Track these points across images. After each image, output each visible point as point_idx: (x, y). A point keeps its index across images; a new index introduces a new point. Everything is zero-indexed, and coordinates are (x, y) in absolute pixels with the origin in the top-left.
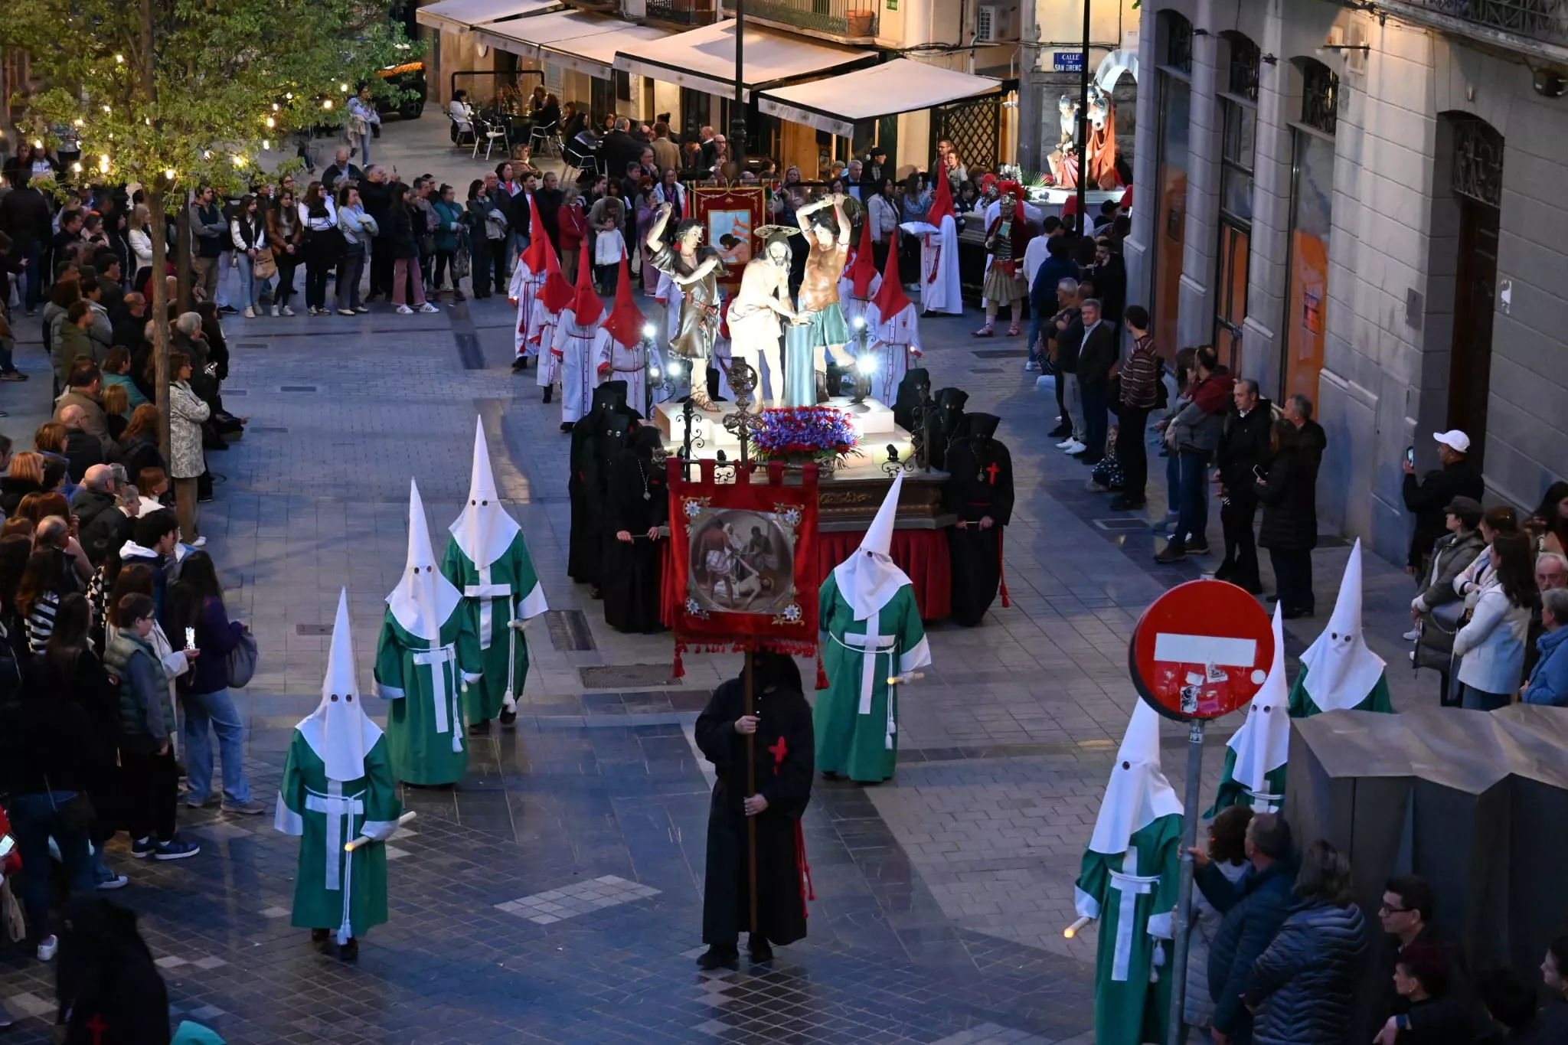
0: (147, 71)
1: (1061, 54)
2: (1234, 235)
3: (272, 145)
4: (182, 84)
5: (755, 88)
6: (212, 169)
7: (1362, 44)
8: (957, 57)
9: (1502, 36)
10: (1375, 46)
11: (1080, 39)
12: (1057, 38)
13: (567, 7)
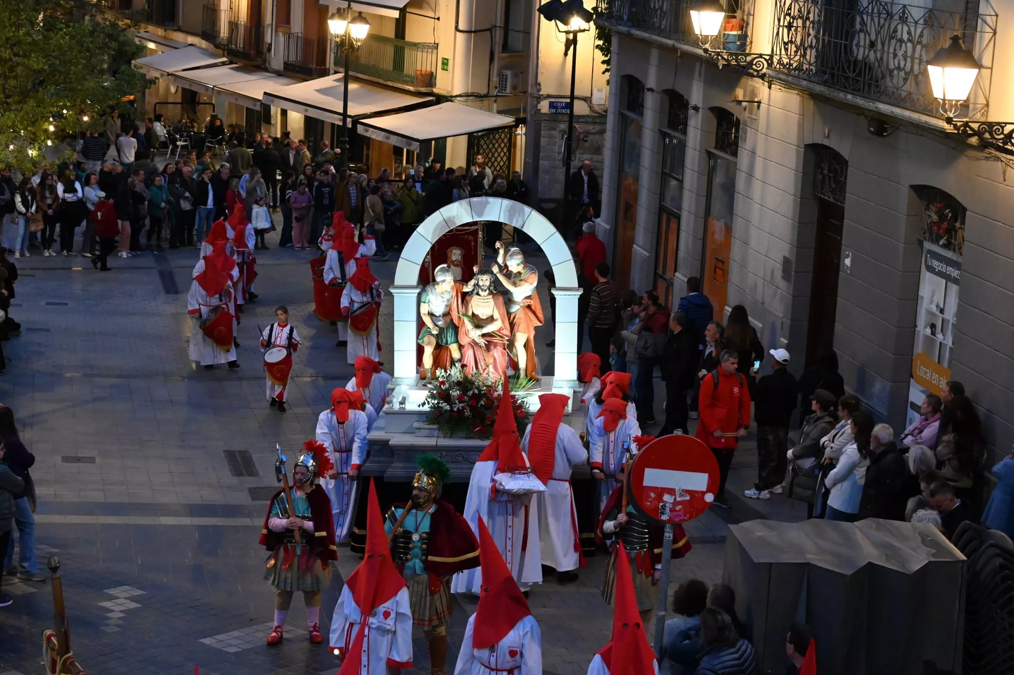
1: (554, 102)
2: (669, 220)
5: (355, 118)
7: (756, 100)
8: (486, 102)
9: (849, 97)
10: (764, 101)
11: (568, 93)
12: (551, 92)
13: (231, 63)
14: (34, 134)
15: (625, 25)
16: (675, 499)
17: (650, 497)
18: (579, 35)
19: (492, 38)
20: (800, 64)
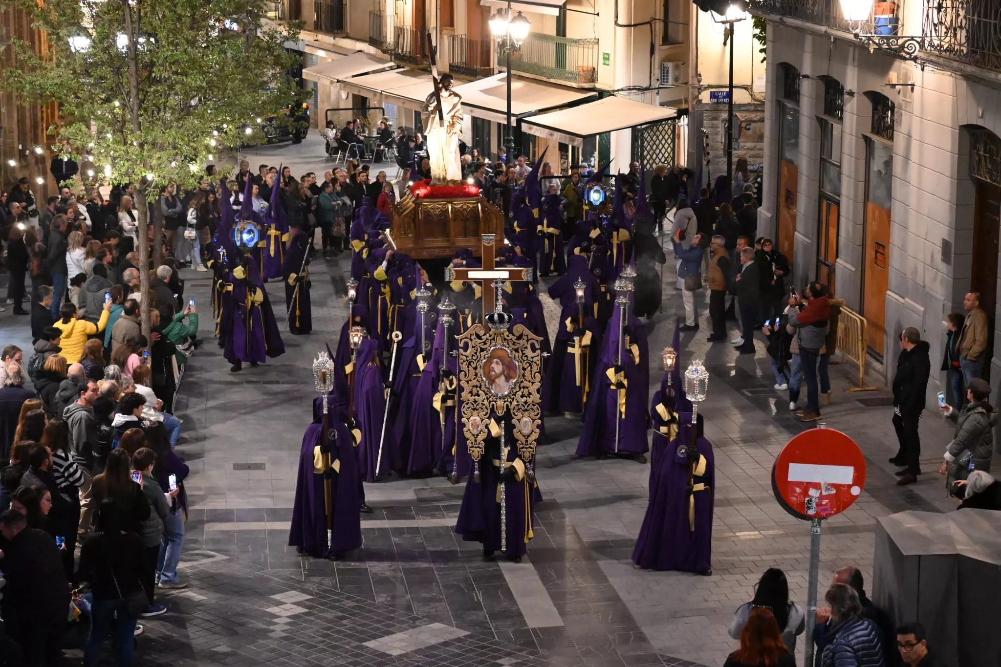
0: (135, 112)
1: (714, 92)
2: (829, 206)
3: (214, 157)
4: (157, 119)
5: (520, 117)
6: (177, 174)
7: (909, 83)
8: (648, 94)
10: (918, 83)
11: (727, 83)
12: (712, 82)
13: (399, 67)
14: (195, 149)
15: (778, 13)
16: (821, 493)
17: (796, 493)
18: (735, 24)
19: (652, 31)
20: (951, 45)
